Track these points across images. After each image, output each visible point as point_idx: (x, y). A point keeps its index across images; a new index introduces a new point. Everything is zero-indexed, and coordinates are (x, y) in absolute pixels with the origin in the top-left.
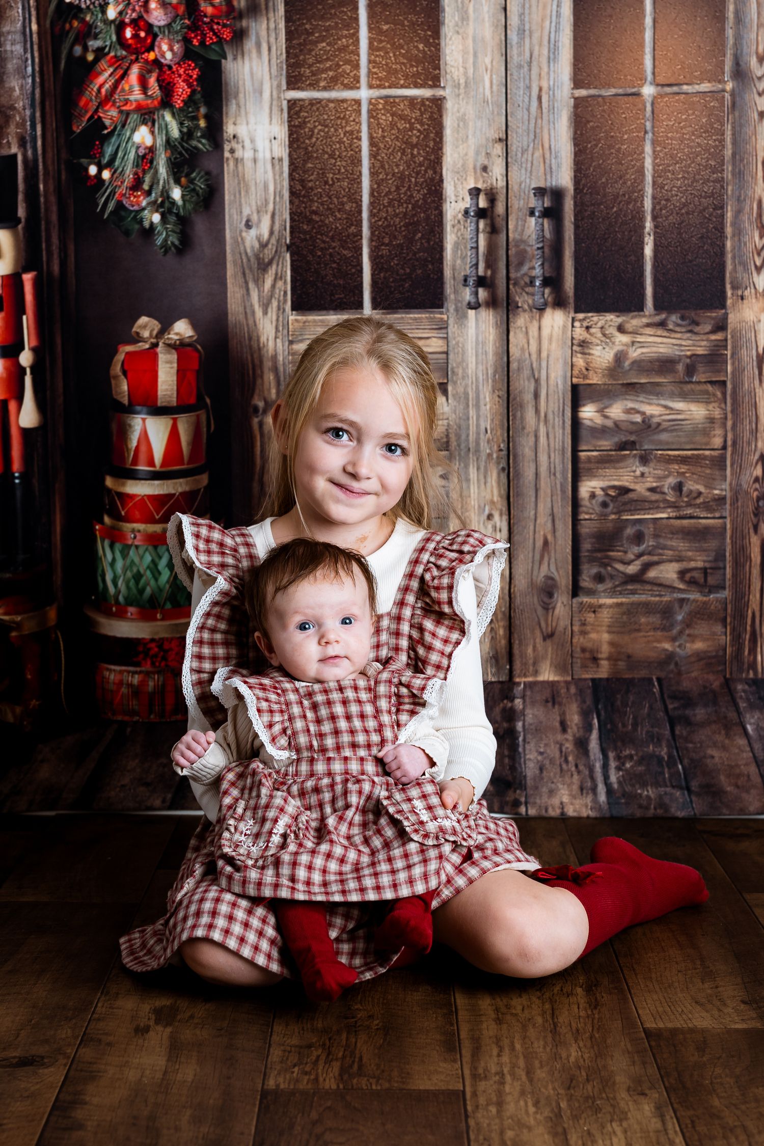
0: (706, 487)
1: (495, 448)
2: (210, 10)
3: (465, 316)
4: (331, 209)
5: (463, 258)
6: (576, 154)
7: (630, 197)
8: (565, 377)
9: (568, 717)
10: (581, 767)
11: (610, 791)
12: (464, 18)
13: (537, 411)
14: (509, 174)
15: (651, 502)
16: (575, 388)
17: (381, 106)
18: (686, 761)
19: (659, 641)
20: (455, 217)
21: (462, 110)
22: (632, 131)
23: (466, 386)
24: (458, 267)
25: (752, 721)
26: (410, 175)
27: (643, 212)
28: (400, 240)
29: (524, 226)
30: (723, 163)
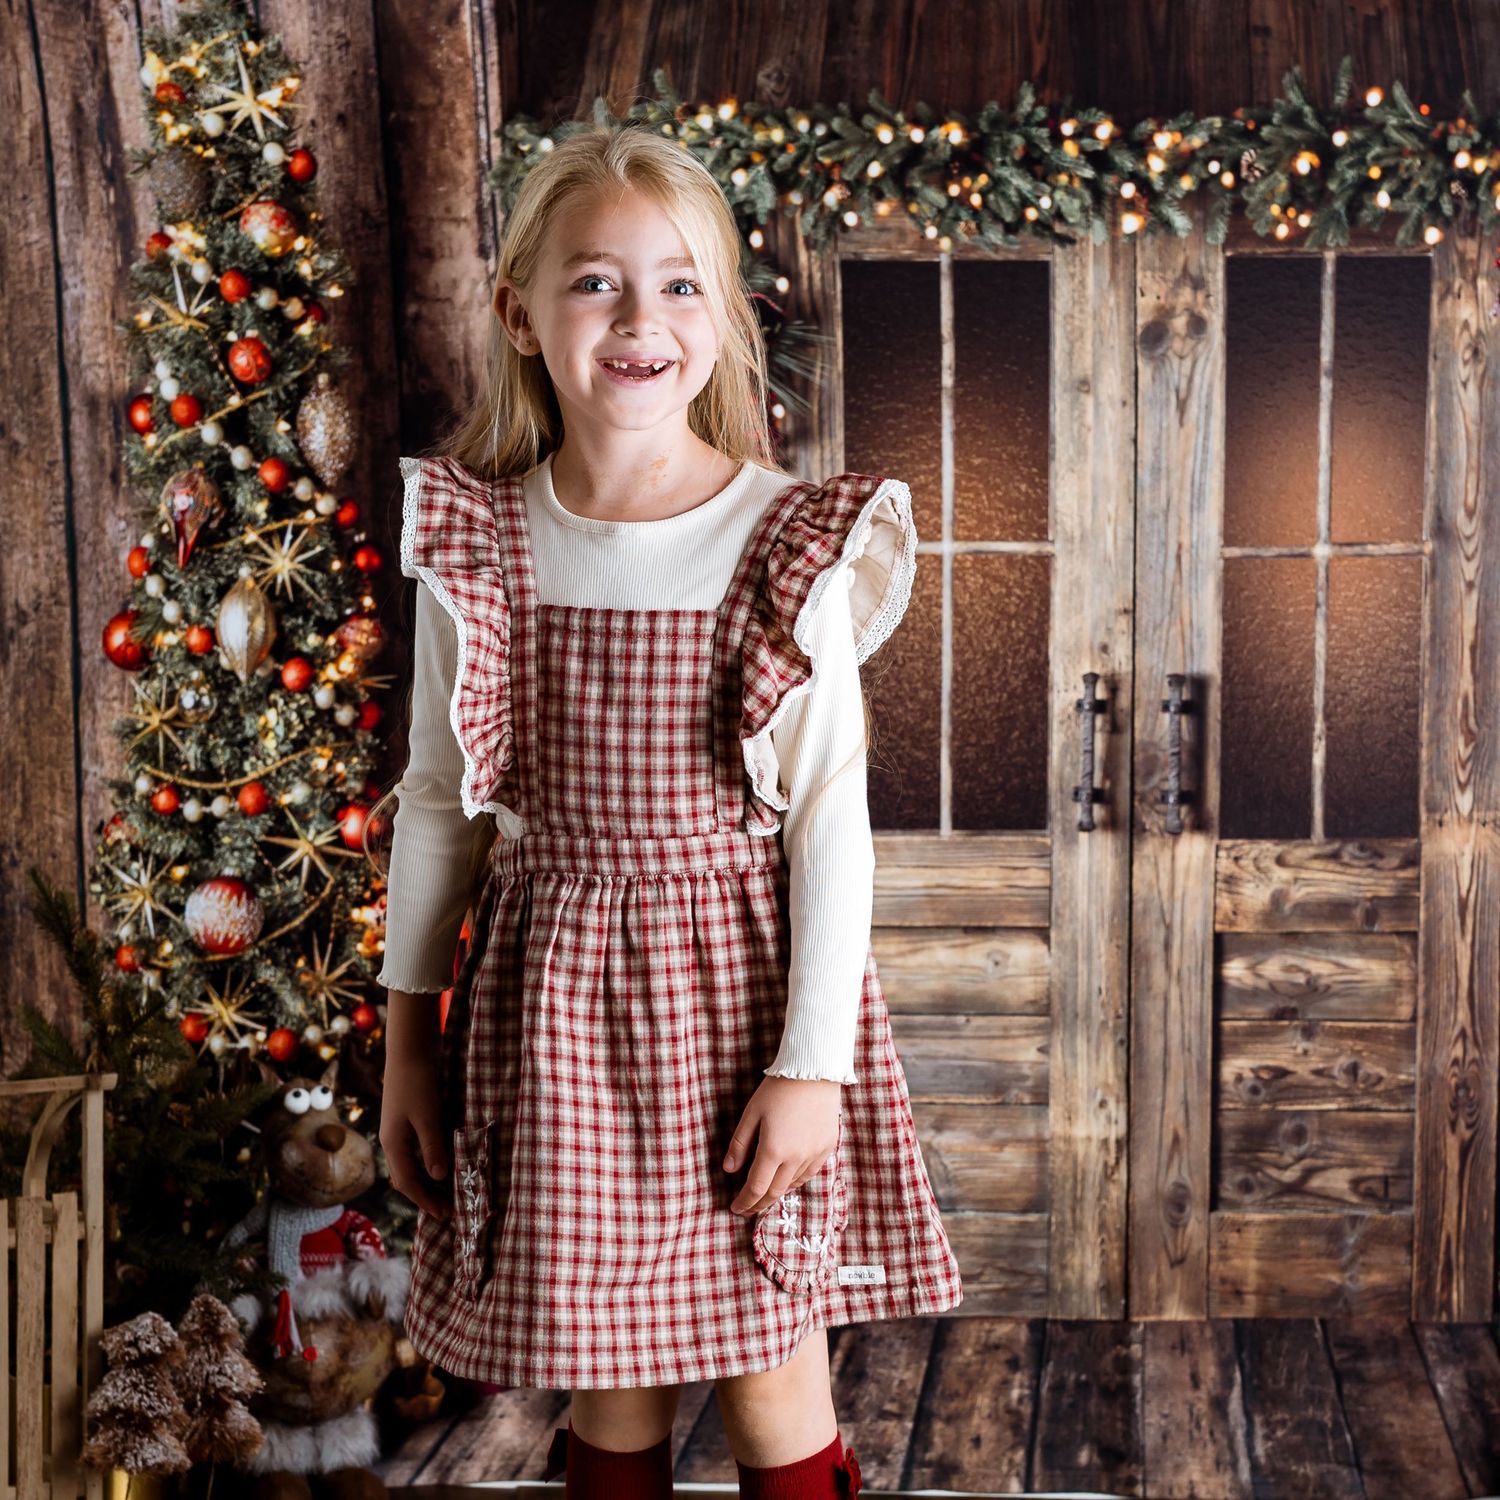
0: (1390, 1070)
1: (1112, 1014)
3: (1074, 841)
4: (897, 697)
5: (1074, 765)
6: (1226, 632)
7: (1296, 689)
8: (1205, 923)
9: (1201, 1368)
10: (1218, 1435)
11: (1255, 1468)
12: (1081, 452)
13: (1168, 967)
14: (1137, 656)
15: (1317, 1088)
16: (1219, 939)
17: (968, 564)
18: (1356, 1430)
19: (1324, 1271)
20: (1064, 711)
21: (1076, 572)
22: (1299, 603)
23: (1074, 933)
24: (1066, 775)
25: (1445, 1378)
26: (1005, 656)
27: (1312, 709)
28: (991, 740)
29: (1154, 725)
30: (1418, 647)
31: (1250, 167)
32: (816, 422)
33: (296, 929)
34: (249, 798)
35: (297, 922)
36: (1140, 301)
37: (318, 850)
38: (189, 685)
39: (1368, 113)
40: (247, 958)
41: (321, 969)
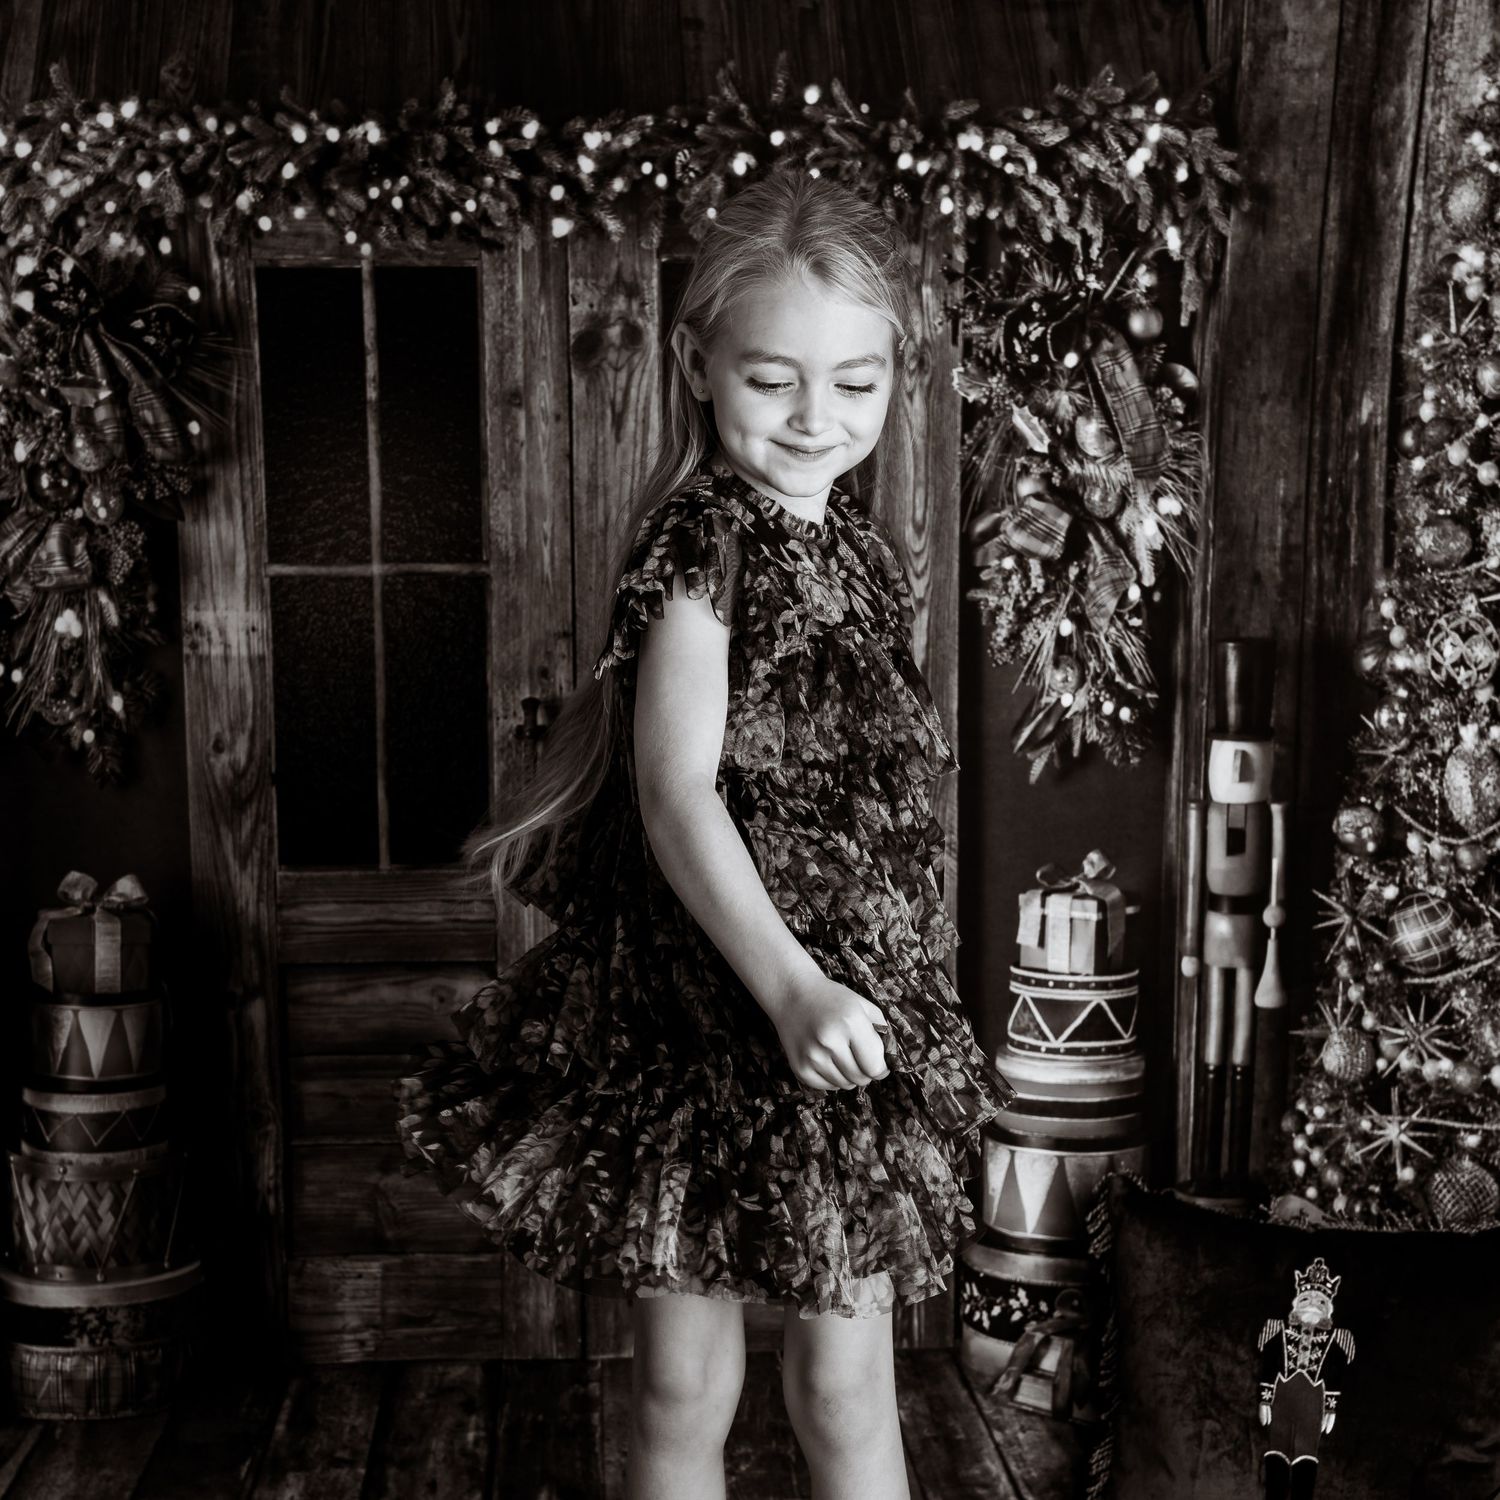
2: (159, 452)
12: (514, 468)
17: (400, 587)
20: (504, 738)
21: (513, 593)
31: (685, 167)
32: (234, 438)
36: (573, 309)
39: (806, 111)
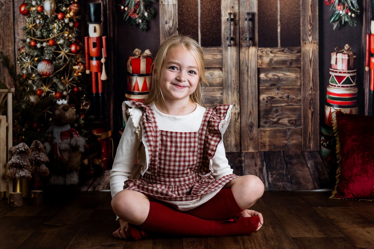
0: (296, 96)
1: (236, 86)
3: (227, 49)
4: (189, 19)
5: (227, 32)
6: (258, 3)
7: (274, 15)
8: (256, 66)
9: (257, 162)
10: (261, 177)
11: (269, 184)
13: (248, 75)
14: (240, 9)
15: (280, 101)
16: (258, 69)
18: (291, 175)
19: (283, 140)
20: (224, 21)
23: (228, 68)
24: (225, 35)
25: (310, 163)
26: (212, 9)
27: (277, 19)
28: (209, 27)
29: (244, 23)
30: (299, 6)
33: (61, 70)
34: (51, 42)
35: (61, 69)
37: (66, 53)
38: (38, 18)
40: (51, 77)
41: (67, 79)
